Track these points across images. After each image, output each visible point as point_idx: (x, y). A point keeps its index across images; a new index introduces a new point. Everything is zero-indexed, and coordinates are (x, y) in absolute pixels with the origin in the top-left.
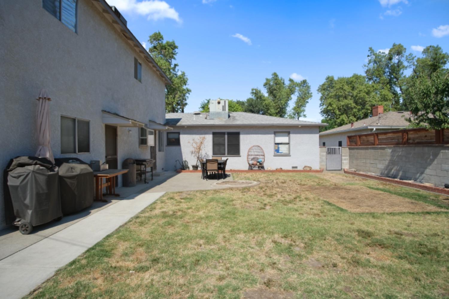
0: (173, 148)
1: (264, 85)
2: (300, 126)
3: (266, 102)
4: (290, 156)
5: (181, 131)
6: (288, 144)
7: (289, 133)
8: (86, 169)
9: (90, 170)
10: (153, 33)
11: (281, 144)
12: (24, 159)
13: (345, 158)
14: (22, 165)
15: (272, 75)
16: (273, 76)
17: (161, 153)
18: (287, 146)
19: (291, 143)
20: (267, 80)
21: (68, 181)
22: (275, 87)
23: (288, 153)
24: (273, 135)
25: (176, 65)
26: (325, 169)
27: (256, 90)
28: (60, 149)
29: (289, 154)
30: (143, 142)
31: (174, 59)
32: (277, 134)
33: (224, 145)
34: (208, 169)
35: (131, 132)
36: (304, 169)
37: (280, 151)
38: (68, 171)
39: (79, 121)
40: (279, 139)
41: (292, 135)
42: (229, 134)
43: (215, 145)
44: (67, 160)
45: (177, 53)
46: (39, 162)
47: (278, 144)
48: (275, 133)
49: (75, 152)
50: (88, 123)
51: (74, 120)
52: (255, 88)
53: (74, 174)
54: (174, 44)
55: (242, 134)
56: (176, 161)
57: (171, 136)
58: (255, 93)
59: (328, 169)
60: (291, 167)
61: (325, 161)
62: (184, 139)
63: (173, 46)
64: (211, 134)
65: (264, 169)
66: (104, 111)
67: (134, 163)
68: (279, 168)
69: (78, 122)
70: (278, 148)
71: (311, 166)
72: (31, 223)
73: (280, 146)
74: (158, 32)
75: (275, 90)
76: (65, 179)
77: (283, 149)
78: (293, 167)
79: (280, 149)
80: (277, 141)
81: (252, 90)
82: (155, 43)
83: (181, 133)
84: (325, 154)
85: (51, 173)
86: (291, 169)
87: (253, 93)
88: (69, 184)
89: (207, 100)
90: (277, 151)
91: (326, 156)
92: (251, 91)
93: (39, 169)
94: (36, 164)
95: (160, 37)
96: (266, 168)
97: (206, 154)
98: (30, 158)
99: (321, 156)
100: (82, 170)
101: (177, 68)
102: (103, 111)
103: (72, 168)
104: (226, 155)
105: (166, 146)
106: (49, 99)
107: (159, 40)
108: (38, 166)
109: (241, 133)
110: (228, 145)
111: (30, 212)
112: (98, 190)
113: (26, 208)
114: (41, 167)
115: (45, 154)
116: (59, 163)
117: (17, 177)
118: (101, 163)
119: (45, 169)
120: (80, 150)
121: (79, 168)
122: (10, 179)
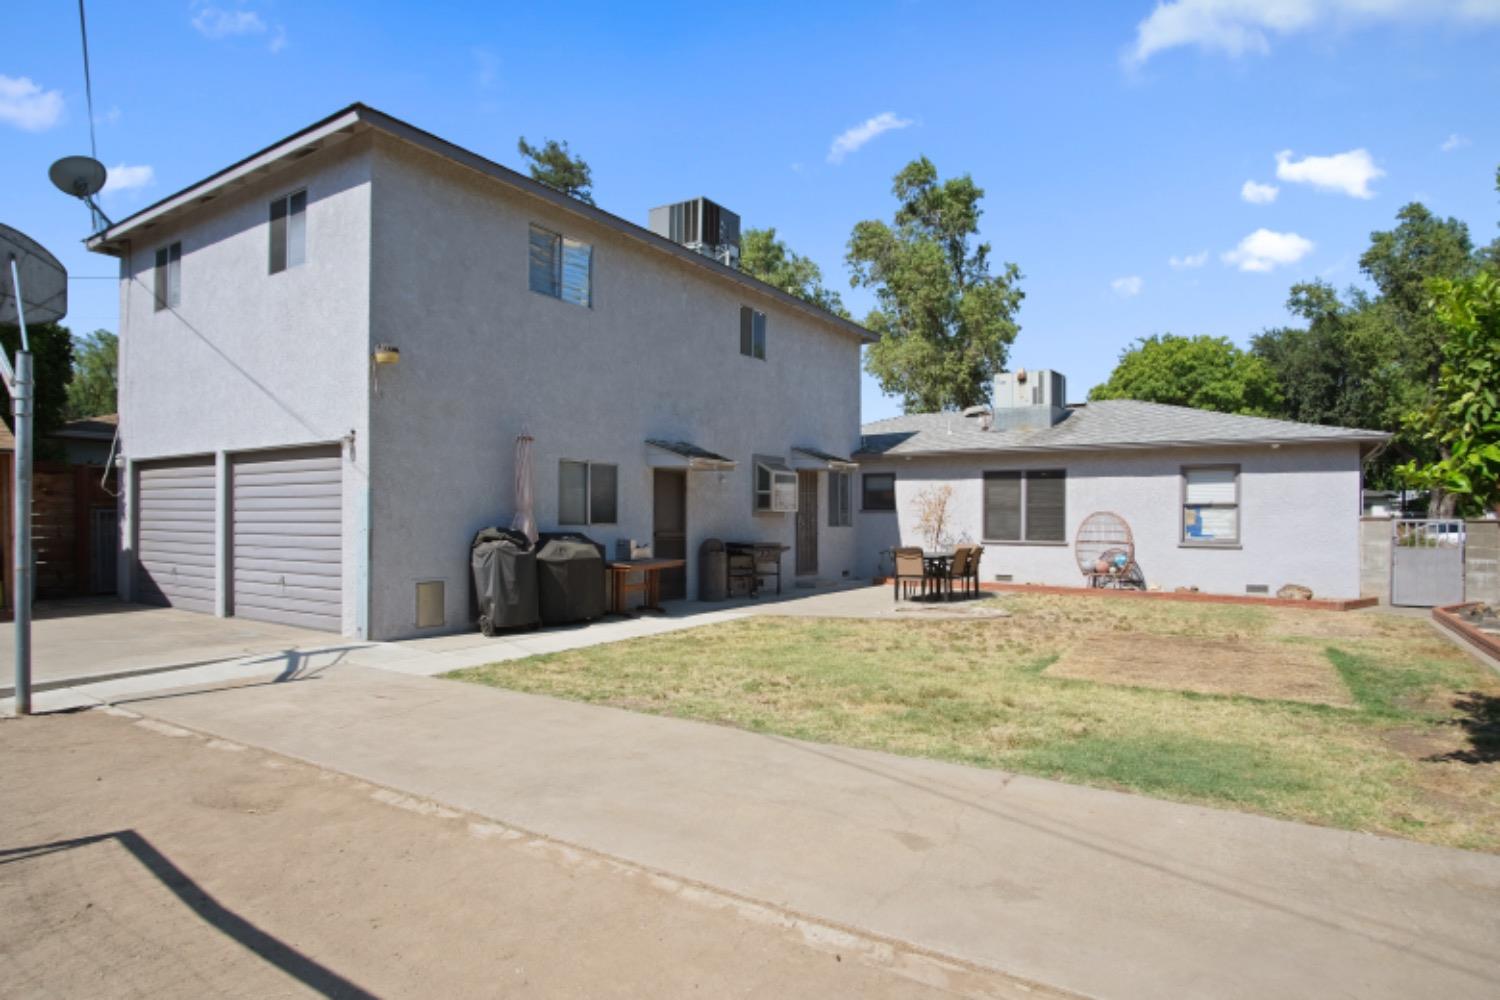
0: (877, 518)
1: (1363, 264)
2: (1276, 446)
3: (1361, 334)
4: (1241, 548)
5: (898, 471)
6: (1234, 506)
7: (1237, 469)
8: (586, 552)
9: (596, 553)
10: (905, 164)
11: (1209, 506)
12: (492, 532)
13: (1479, 561)
14: (488, 540)
15: (1401, 216)
16: (1407, 220)
17: (838, 530)
18: (1230, 514)
19: (1244, 504)
20: (1378, 238)
21: (554, 569)
22: (1411, 266)
23: (1233, 537)
24: (1177, 479)
25: (982, 251)
26: (1387, 600)
27: (1308, 289)
28: (556, 518)
29: (1237, 541)
30: (763, 501)
31: (974, 230)
32: (1191, 474)
33: (1017, 509)
34: (900, 572)
35: (724, 481)
36: (1282, 594)
37: (1205, 532)
38: (554, 553)
39: (594, 467)
40: (1199, 492)
41: (1245, 477)
42: (1032, 475)
43: (989, 508)
44: (558, 536)
45: (982, 212)
46: (507, 536)
47: (1198, 507)
48: (1185, 471)
49: (585, 523)
50: (612, 471)
51: (585, 465)
52: (1310, 280)
53: (565, 558)
54: (970, 184)
55: (1074, 476)
56: (882, 553)
57: (874, 484)
58: (1309, 303)
59: (1395, 602)
60: (1244, 589)
61: (1387, 569)
62: (905, 490)
63: (965, 195)
64: (977, 477)
65: (1144, 588)
66: (651, 442)
67: (722, 550)
68: (1188, 587)
69: (592, 468)
70: (1199, 520)
71: (1311, 587)
72: (493, 622)
73: (1204, 513)
74: (918, 160)
75: (1411, 277)
76: (551, 567)
77: (1215, 524)
78: (1251, 588)
79: (1205, 522)
80: (1192, 500)
81: (1295, 290)
82: (913, 193)
83: (897, 475)
84: (1386, 544)
85: (523, 553)
86: (1241, 592)
87: (1296, 302)
88: (555, 574)
89: (1143, 340)
90: (1196, 530)
91: (1393, 554)
92: (1288, 296)
93: (506, 546)
94: (504, 539)
95: (927, 174)
96: (1151, 586)
97: (964, 534)
98: (500, 530)
99: (1367, 554)
100: (578, 553)
101: (988, 257)
102: (647, 441)
103: (561, 549)
104: (1023, 539)
105: (861, 511)
106: (530, 439)
107: (925, 182)
108: (506, 542)
109: (1069, 472)
110: (1029, 511)
111: (493, 606)
112: (618, 594)
113: (489, 601)
114: (510, 544)
115: (522, 525)
116: (544, 539)
117: (482, 556)
118: (633, 544)
119: (514, 545)
120: (596, 519)
121: (574, 549)
122: (475, 558)
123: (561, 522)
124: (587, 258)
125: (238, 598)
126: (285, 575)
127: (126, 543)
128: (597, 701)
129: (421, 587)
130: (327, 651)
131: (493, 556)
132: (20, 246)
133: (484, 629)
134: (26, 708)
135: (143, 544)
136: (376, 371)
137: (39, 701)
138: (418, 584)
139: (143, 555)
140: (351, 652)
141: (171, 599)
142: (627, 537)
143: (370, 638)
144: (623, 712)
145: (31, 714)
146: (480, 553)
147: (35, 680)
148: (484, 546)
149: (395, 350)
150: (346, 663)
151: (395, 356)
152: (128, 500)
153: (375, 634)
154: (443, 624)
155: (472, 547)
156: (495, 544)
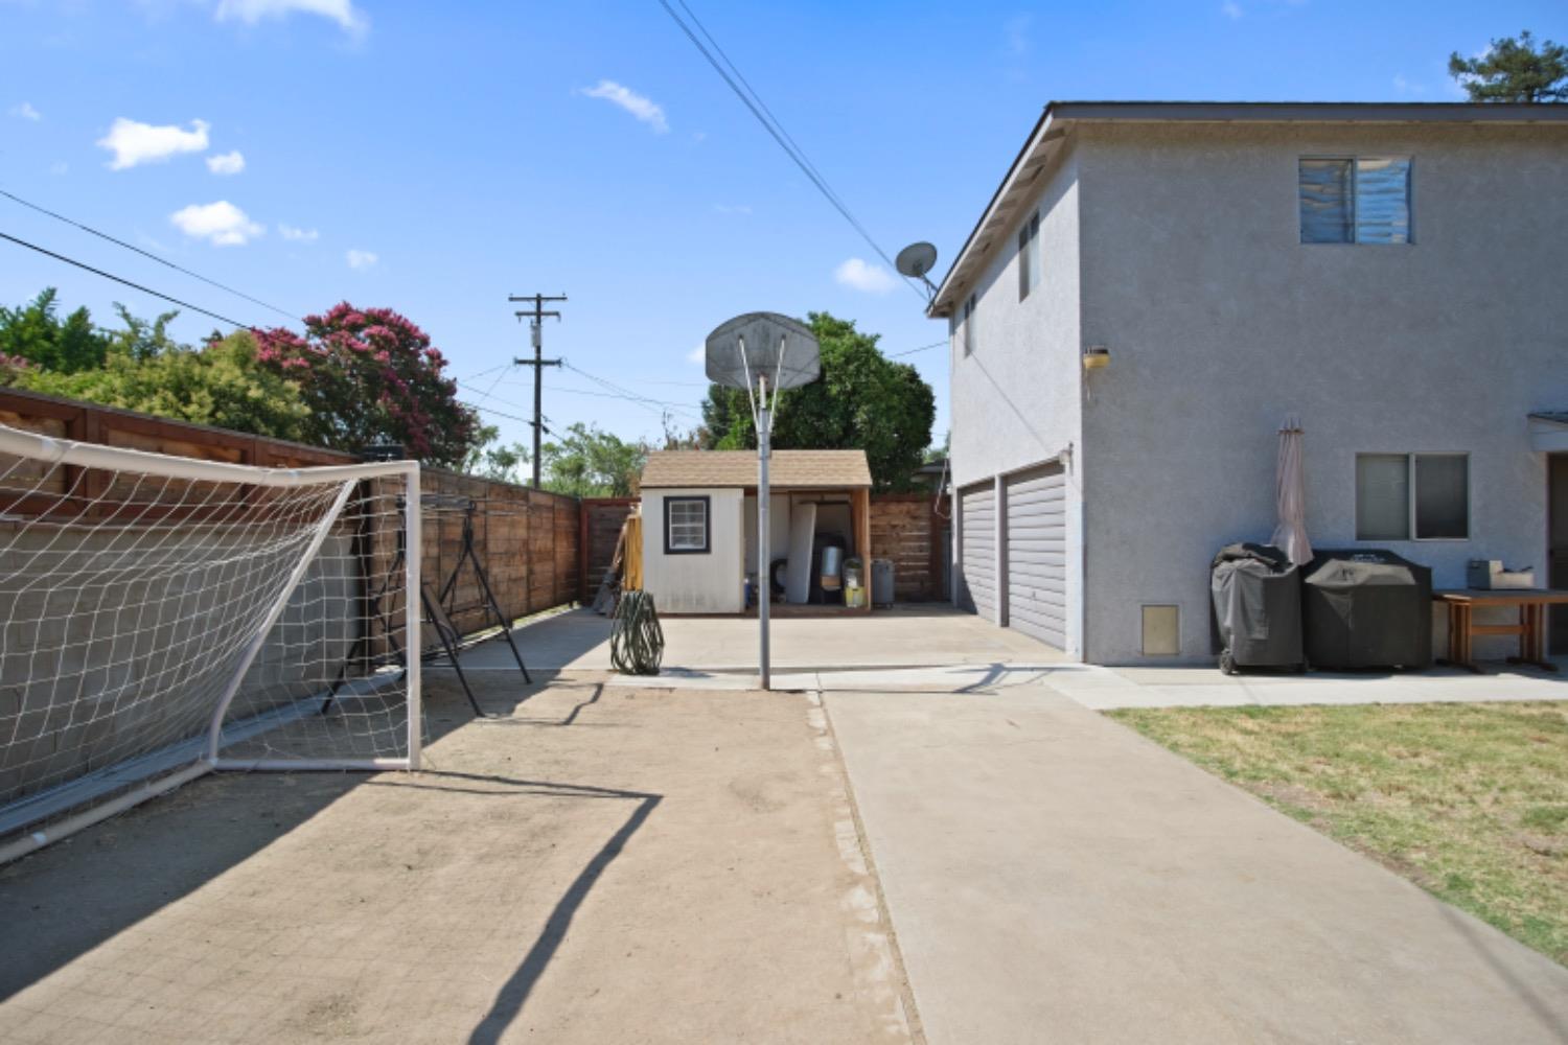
12: (1237, 549)
14: (1230, 558)
21: (1331, 598)
28: (1353, 531)
38: (1333, 576)
39: (1419, 460)
44: (1345, 555)
46: (1254, 554)
49: (1407, 536)
50: (1459, 462)
51: (1406, 458)
53: (1349, 583)
66: (1541, 416)
69: (1417, 461)
72: (1232, 657)
76: (1326, 594)
85: (1277, 575)
88: (1333, 604)
93: (1250, 567)
94: (1249, 557)
98: (1247, 546)
100: (1373, 577)
102: (1532, 415)
103: (1346, 572)
106: (1300, 432)
108: (1253, 561)
111: (1232, 637)
112: (1458, 637)
113: (1228, 632)
114: (1257, 564)
115: (1285, 543)
116: (1320, 557)
117: (1220, 577)
118: (1495, 566)
119: (1264, 566)
120: (1425, 531)
121: (1365, 571)
122: (1214, 578)
123: (1360, 537)
124: (1403, 177)
125: (1012, 610)
126: (1037, 590)
127: (955, 559)
128: (1241, 781)
129: (1146, 609)
130: (1032, 669)
131: (1233, 578)
132: (788, 328)
133: (1222, 665)
134: (766, 685)
135: (966, 559)
136: (1088, 377)
137: (776, 681)
138: (1143, 606)
139: (966, 569)
140: (1055, 673)
141: (978, 607)
142: (1485, 559)
143: (1085, 661)
144: (1263, 805)
145: (769, 690)
146: (1220, 574)
147: (773, 664)
148: (1225, 565)
149: (1104, 352)
150: (1042, 684)
151: (1104, 358)
152: (955, 522)
153: (1091, 656)
154: (1177, 654)
155: (1214, 566)
156: (1237, 563)
